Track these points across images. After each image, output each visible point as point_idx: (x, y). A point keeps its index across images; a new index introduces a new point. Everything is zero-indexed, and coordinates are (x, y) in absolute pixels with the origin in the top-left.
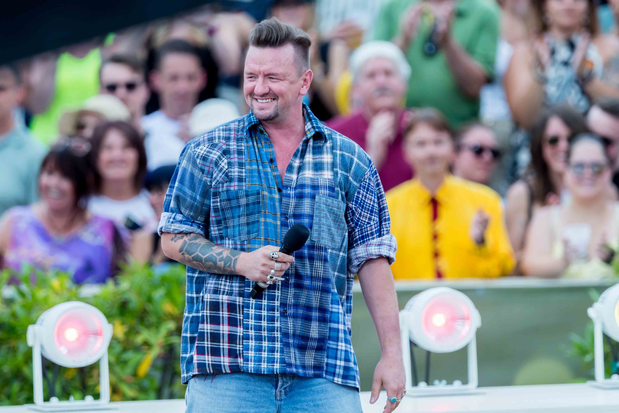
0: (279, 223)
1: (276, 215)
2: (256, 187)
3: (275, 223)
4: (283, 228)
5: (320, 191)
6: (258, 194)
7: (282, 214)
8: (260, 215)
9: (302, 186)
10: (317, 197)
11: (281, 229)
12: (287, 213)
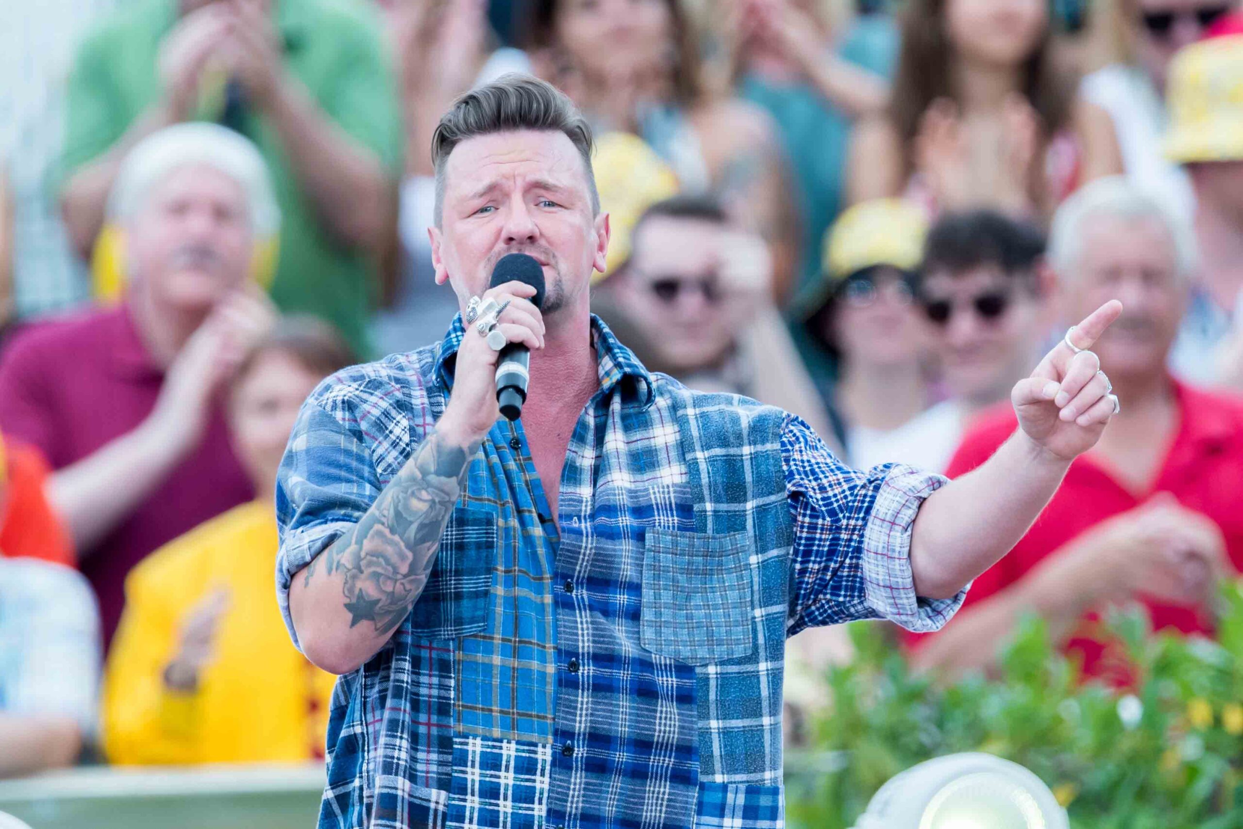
0: (548, 599)
1: (541, 579)
2: (483, 506)
3: (538, 601)
4: (560, 611)
5: (657, 518)
6: (489, 522)
7: (555, 576)
8: (491, 578)
9: (610, 510)
10: (648, 536)
11: (555, 613)
12: (570, 573)
